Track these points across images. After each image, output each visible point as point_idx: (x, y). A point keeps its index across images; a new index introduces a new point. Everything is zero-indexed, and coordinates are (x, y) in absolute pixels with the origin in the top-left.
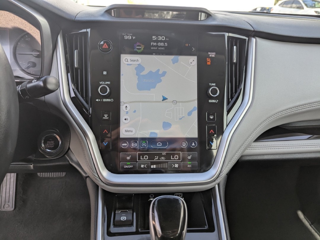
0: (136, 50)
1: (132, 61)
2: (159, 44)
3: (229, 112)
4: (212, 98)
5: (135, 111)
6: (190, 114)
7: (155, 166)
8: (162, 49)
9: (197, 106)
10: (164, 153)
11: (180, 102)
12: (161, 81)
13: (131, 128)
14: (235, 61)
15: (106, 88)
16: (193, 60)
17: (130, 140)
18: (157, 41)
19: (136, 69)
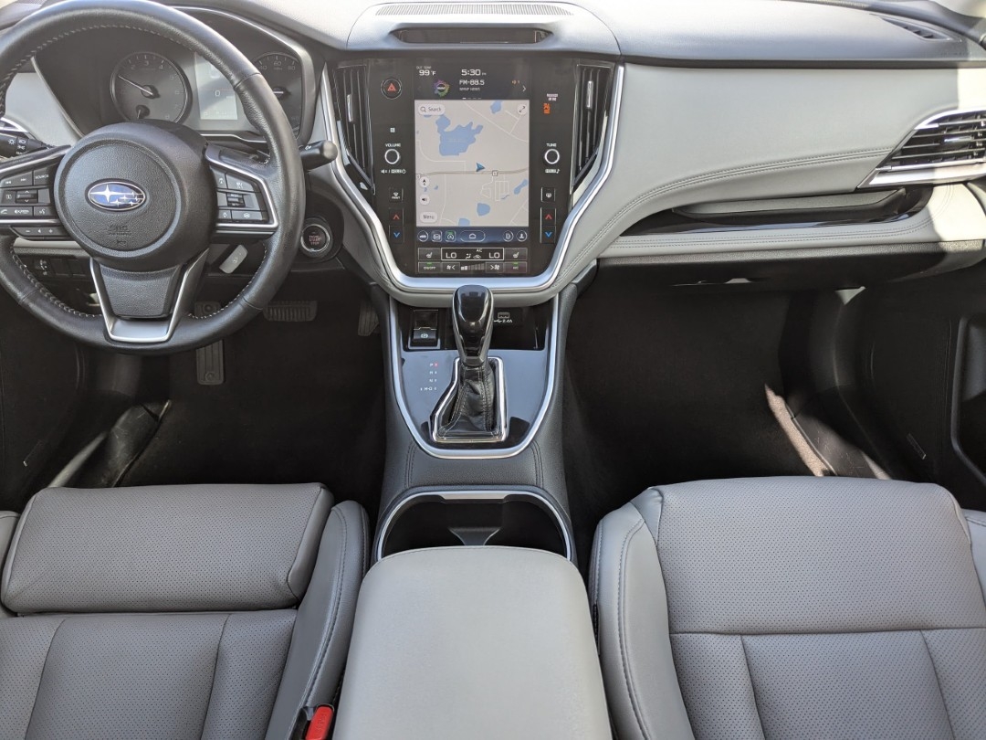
0: (436, 92)
1: (431, 110)
2: (473, 82)
3: (575, 187)
4: (550, 167)
5: (437, 188)
6: (517, 191)
7: (466, 268)
8: (476, 89)
9: (528, 180)
10: (479, 250)
11: (502, 173)
12: (473, 141)
13: (432, 212)
14: (589, 106)
15: (395, 153)
16: (523, 107)
17: (429, 230)
18: (469, 78)
19: (437, 122)
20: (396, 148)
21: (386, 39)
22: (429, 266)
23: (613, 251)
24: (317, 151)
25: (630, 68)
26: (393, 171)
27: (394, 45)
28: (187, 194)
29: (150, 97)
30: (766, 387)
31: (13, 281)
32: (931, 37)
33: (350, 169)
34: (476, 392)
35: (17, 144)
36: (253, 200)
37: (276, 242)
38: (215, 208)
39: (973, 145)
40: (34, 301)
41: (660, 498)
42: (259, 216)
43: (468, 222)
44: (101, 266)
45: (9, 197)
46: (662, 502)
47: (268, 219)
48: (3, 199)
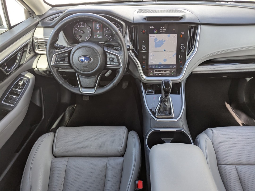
0: (154, 32)
1: (153, 37)
2: (163, 30)
3: (188, 55)
4: (182, 50)
5: (154, 55)
6: (173, 56)
7: (160, 74)
8: (164, 31)
9: (176, 53)
10: (164, 70)
11: (170, 51)
12: (163, 44)
13: (153, 61)
14: (192, 35)
15: (144, 47)
16: (175, 36)
17: (152, 65)
18: (162, 29)
19: (154, 40)
20: (144, 46)
21: (143, 20)
22: (151, 74)
24: (129, 48)
25: (201, 25)
26: (143, 51)
27: (145, 21)
28: (101, 59)
29: (83, 33)
30: (225, 102)
31: (59, 79)
34: (165, 105)
35: (57, 46)
36: (116, 60)
38: (106, 62)
40: (63, 84)
41: (212, 131)
42: (117, 64)
43: (161, 63)
44: (79, 75)
45: (59, 59)
46: (213, 132)
47: (120, 64)
48: (58, 60)
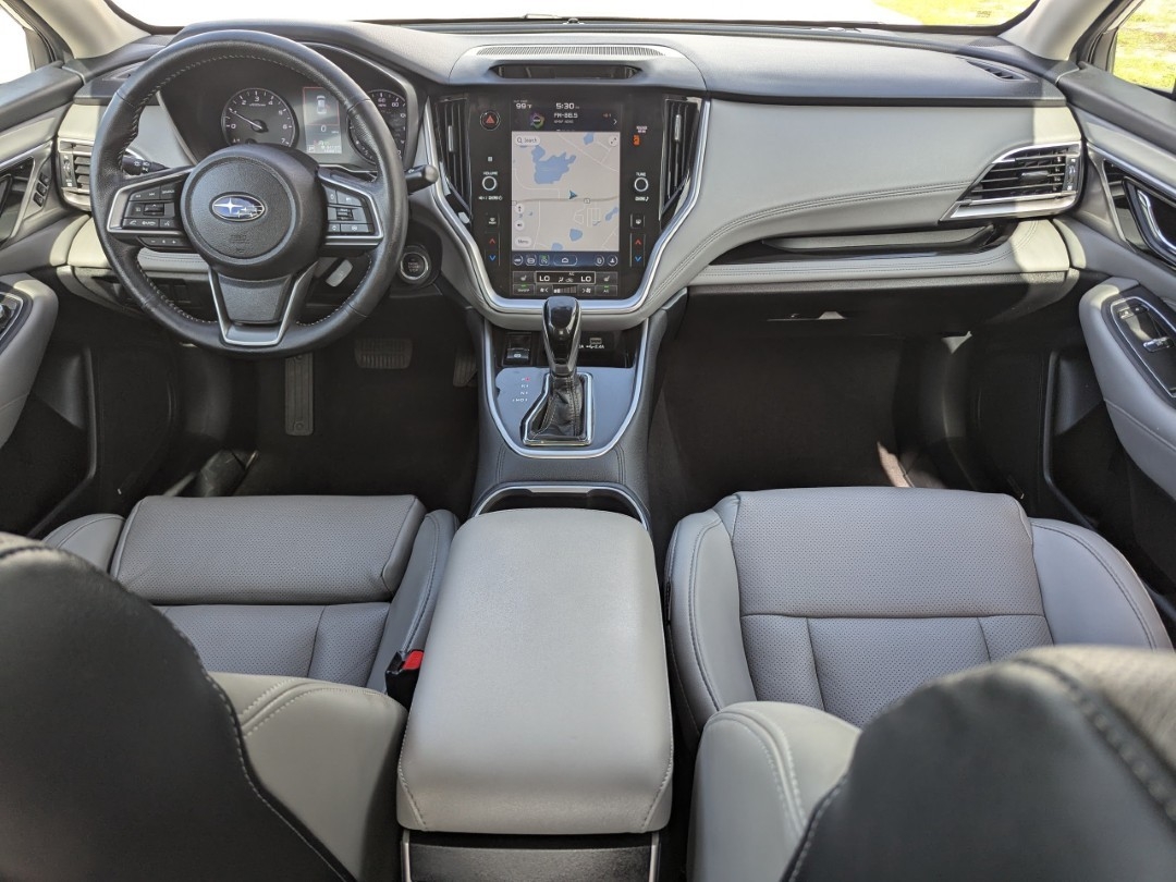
0: (532, 124)
1: (527, 141)
2: (567, 115)
4: (640, 195)
5: (531, 215)
6: (608, 217)
7: (558, 291)
8: (570, 122)
9: (618, 206)
10: (571, 273)
11: (594, 200)
12: (568, 170)
13: (525, 238)
14: (677, 138)
15: (493, 181)
16: (614, 139)
17: (524, 254)
18: (563, 111)
19: (532, 152)
20: (494, 176)
21: (485, 75)
22: (523, 288)
23: (702, 279)
24: (420, 175)
25: (715, 103)
26: (491, 198)
27: (493, 80)
28: (301, 208)
30: (879, 444)
31: (137, 287)
32: (1011, 78)
33: (450, 199)
34: (564, 402)
35: (141, 166)
36: (360, 214)
37: (381, 252)
38: (325, 222)
39: (1051, 180)
41: (737, 500)
42: (365, 229)
43: (561, 247)
44: (220, 275)
45: (138, 210)
46: (739, 503)
47: (373, 231)
48: (133, 211)
